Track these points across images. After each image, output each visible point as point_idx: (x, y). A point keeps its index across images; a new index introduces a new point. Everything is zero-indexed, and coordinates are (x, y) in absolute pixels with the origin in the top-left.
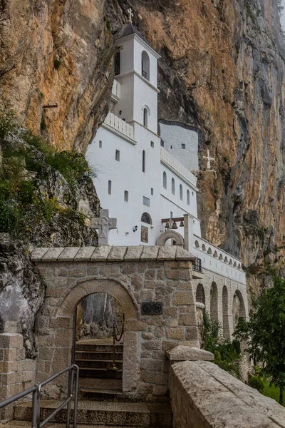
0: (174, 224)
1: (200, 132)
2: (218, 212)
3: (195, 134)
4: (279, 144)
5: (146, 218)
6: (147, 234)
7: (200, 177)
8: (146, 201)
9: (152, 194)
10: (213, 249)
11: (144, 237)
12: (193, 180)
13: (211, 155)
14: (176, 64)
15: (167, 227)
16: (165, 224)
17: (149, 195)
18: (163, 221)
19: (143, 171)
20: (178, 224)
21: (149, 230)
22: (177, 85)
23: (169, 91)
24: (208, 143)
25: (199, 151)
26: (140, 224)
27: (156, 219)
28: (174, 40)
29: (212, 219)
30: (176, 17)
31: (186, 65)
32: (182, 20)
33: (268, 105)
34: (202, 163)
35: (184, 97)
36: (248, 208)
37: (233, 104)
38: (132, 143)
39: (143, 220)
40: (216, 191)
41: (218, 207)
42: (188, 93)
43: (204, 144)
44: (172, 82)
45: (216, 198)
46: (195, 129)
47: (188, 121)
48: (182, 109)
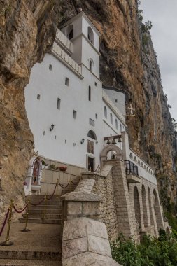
0: (114, 140)
1: (126, 94)
2: (139, 140)
3: (123, 95)
4: (161, 114)
5: (92, 134)
6: (93, 147)
7: (127, 118)
8: (92, 122)
9: (96, 117)
11: (90, 148)
12: (124, 120)
13: (133, 107)
14: (111, 52)
15: (108, 143)
16: (106, 141)
17: (94, 118)
18: (105, 139)
19: (89, 99)
20: (117, 140)
21: (94, 144)
22: (111, 64)
23: (107, 67)
24: (130, 100)
25: (126, 105)
26: (87, 138)
27: (100, 137)
28: (109, 39)
30: (110, 28)
31: (117, 54)
32: (113, 31)
33: (155, 94)
34: (128, 111)
35: (116, 72)
36: (149, 144)
37: (142, 84)
38: (80, 78)
39: (89, 136)
40: (137, 127)
41: (139, 137)
42: (118, 70)
43: (129, 101)
44: (108, 62)
45: (137, 131)
46: (123, 92)
47: (118, 87)
48: (114, 80)
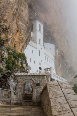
0: (48, 70)
2: (60, 67)
5: (40, 68)
7: (55, 57)
8: (40, 64)
10: (59, 77)
12: (53, 58)
13: (58, 51)
15: (46, 71)
16: (45, 70)
17: (41, 62)
19: (39, 56)
23: (46, 34)
25: (55, 50)
27: (43, 69)
29: (59, 69)
34: (56, 53)
38: (36, 48)
39: (39, 69)
40: (60, 61)
41: (60, 65)
43: (56, 48)
44: (47, 31)
45: (60, 63)
46: (54, 44)
48: (50, 39)
